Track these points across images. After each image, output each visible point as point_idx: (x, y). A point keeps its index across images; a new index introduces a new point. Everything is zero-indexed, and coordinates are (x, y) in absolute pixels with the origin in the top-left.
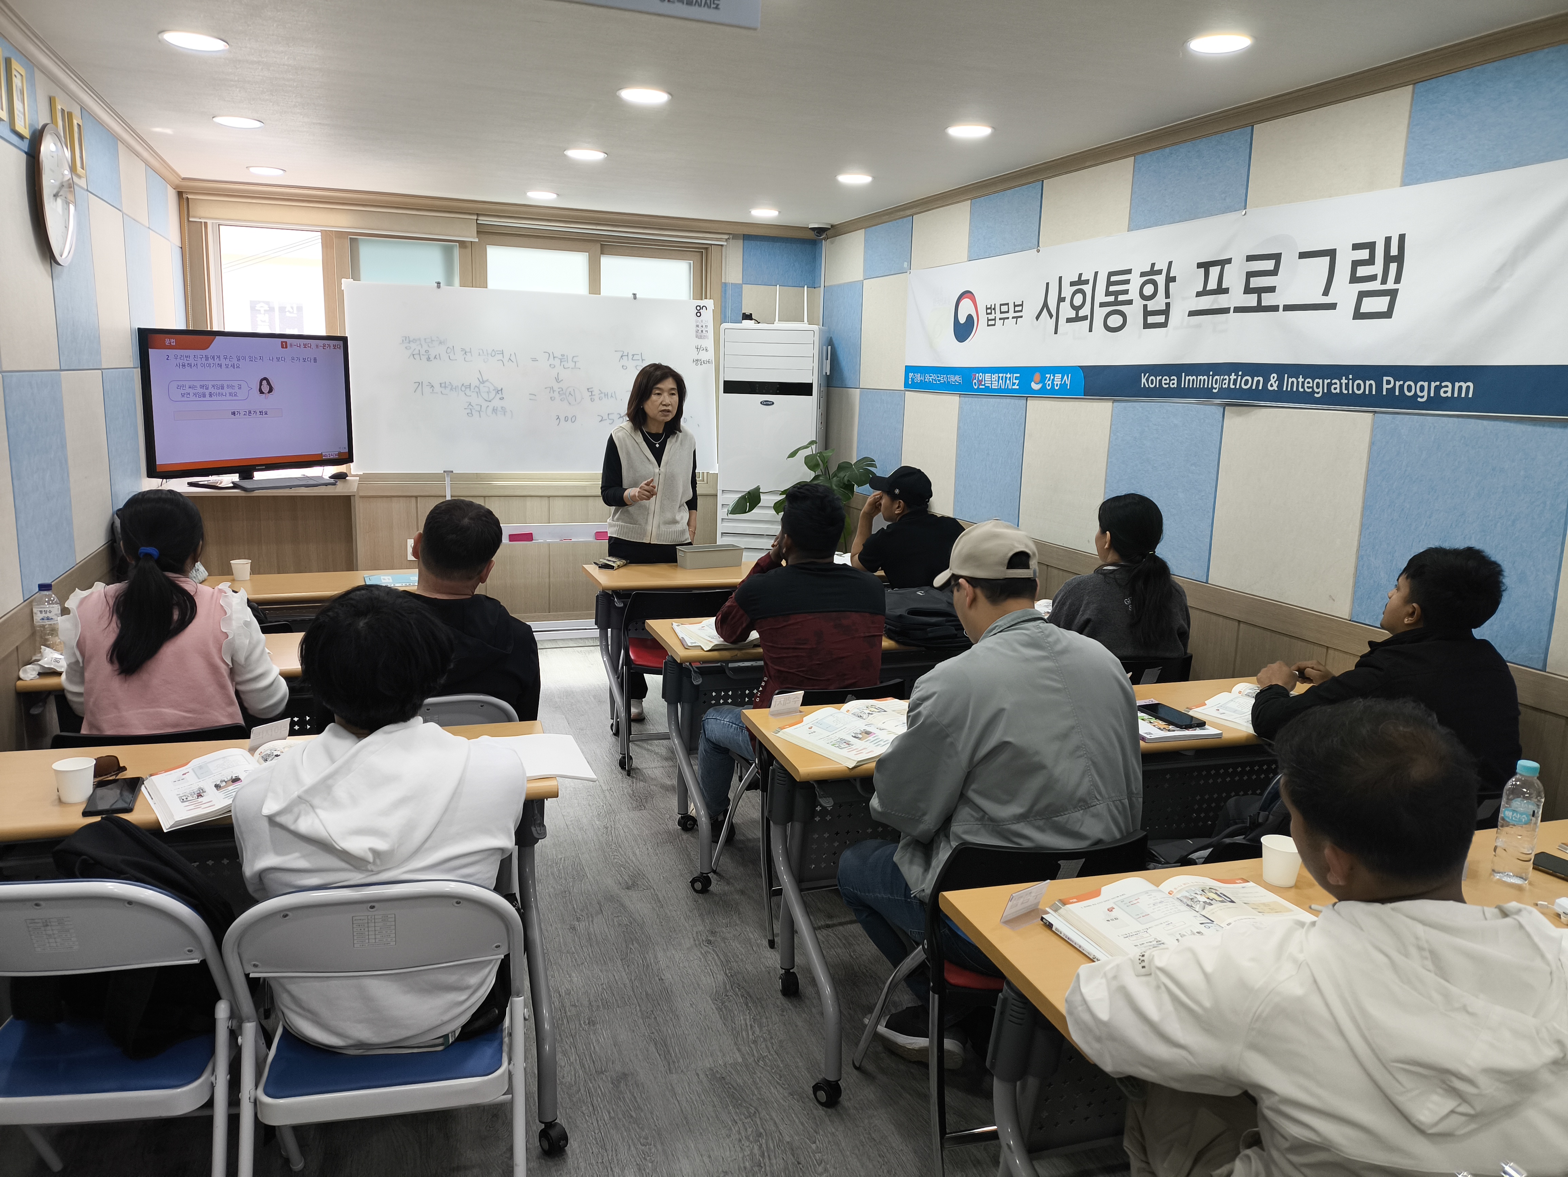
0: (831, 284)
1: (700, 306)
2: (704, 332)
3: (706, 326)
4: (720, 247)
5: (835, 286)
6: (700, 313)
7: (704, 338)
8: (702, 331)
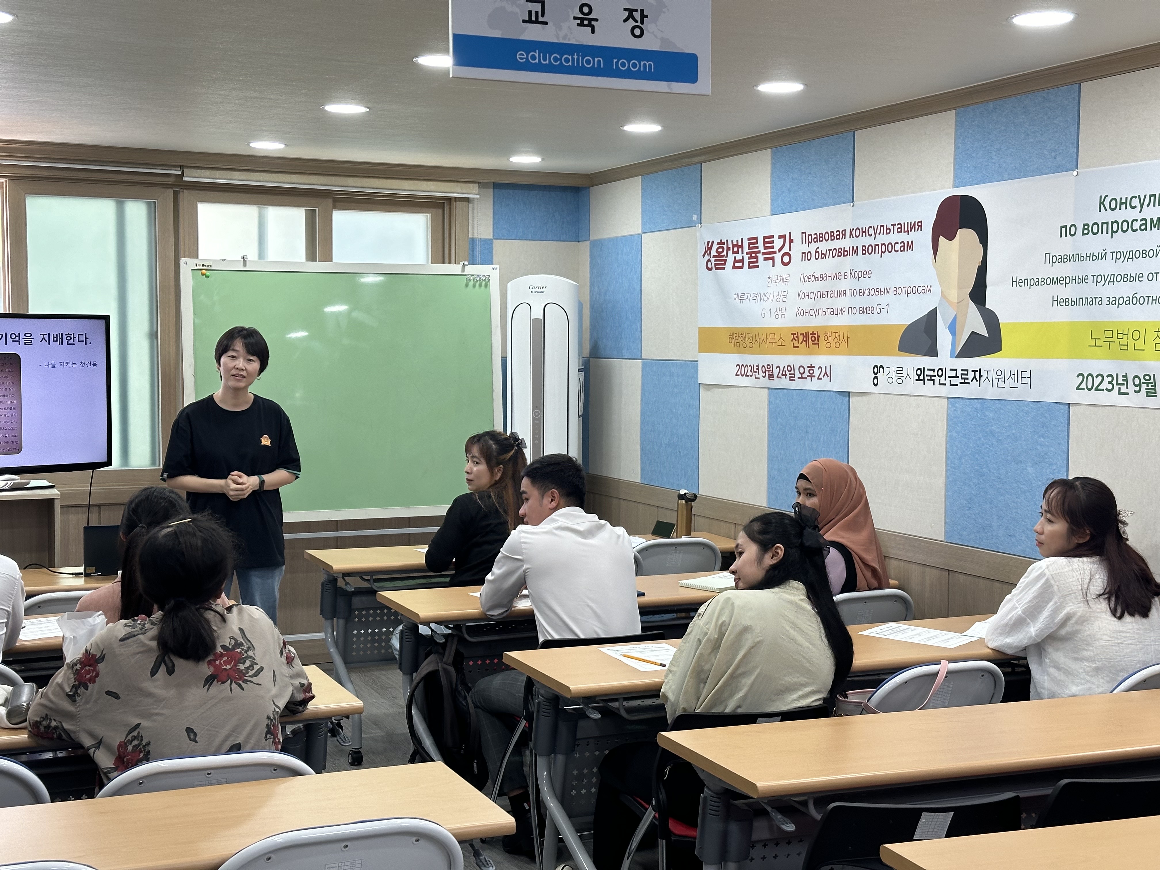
4: (465, 200)
5: (605, 239)
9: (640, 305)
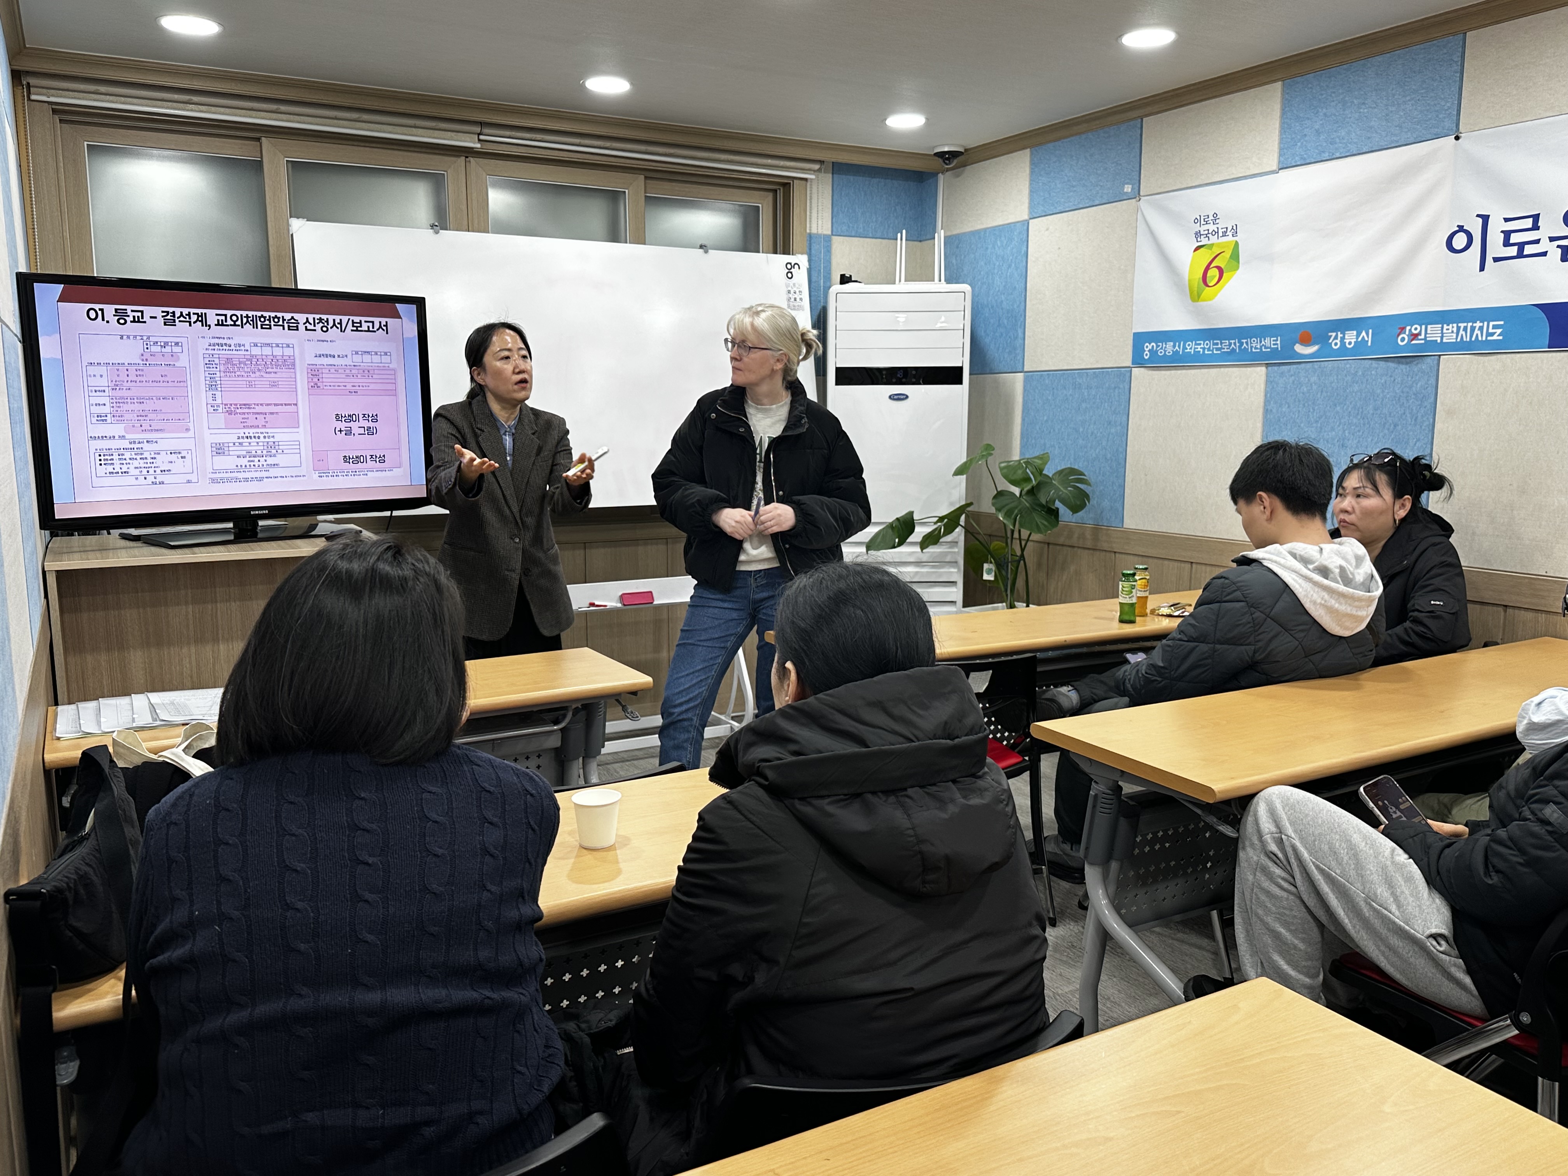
0: (955, 232)
1: (790, 264)
2: (798, 300)
3: (800, 292)
4: (804, 182)
5: (964, 233)
6: (791, 273)
7: (798, 310)
8: (795, 299)
9: (1022, 307)
